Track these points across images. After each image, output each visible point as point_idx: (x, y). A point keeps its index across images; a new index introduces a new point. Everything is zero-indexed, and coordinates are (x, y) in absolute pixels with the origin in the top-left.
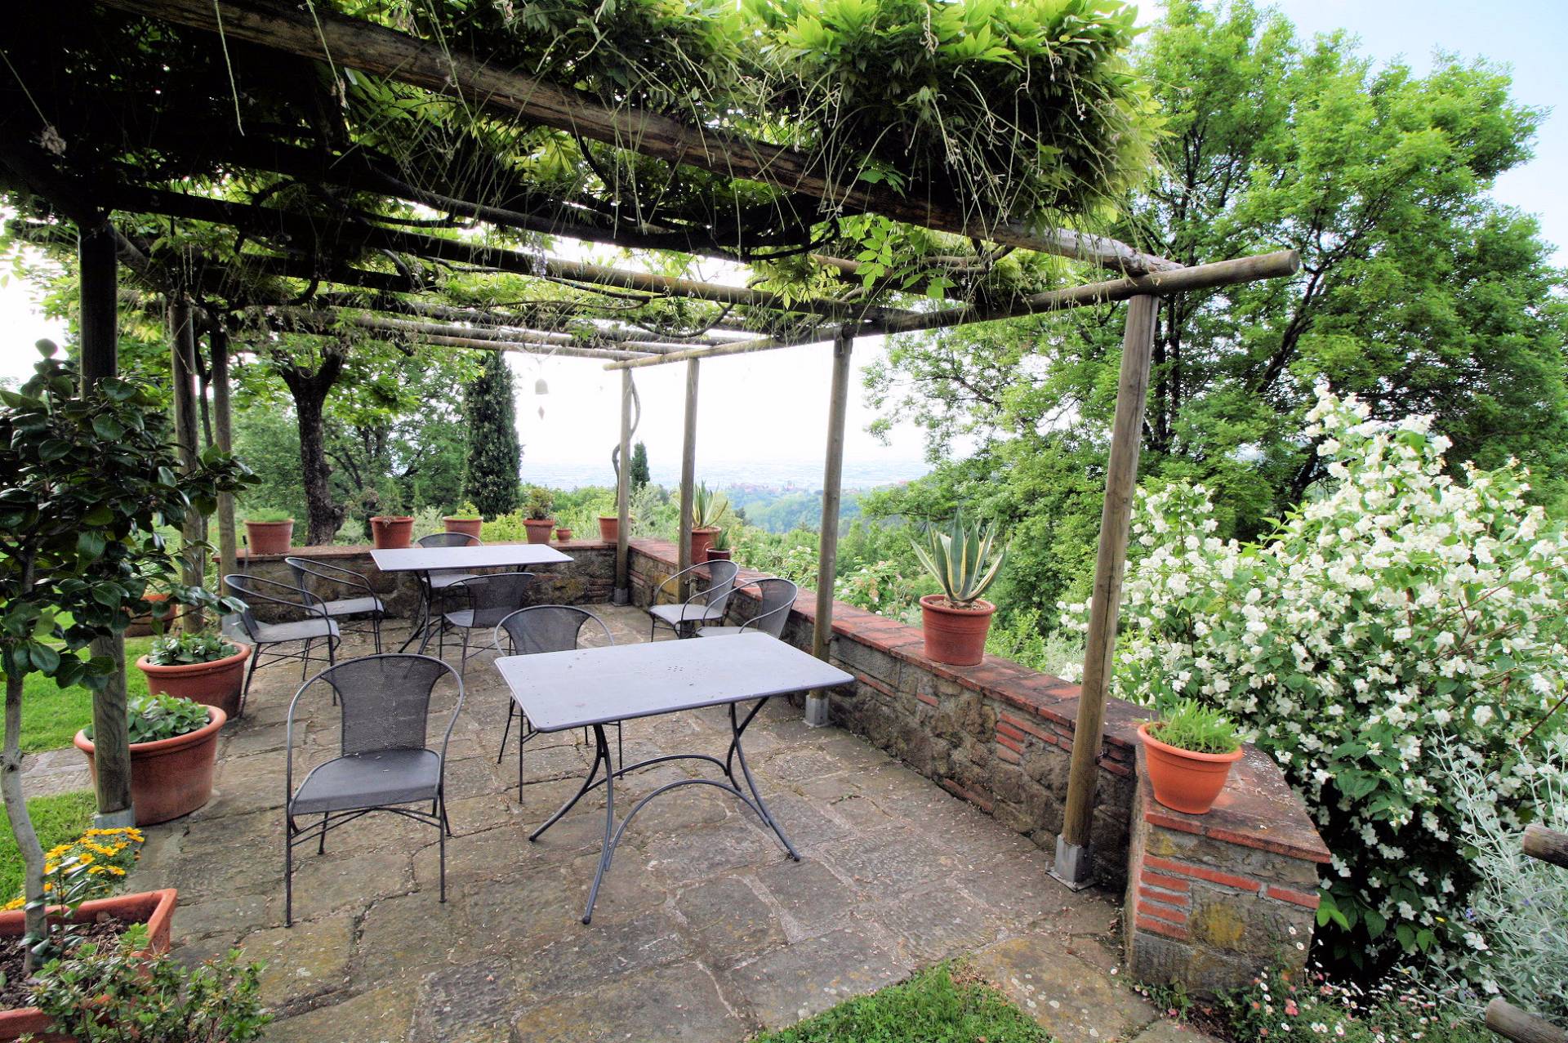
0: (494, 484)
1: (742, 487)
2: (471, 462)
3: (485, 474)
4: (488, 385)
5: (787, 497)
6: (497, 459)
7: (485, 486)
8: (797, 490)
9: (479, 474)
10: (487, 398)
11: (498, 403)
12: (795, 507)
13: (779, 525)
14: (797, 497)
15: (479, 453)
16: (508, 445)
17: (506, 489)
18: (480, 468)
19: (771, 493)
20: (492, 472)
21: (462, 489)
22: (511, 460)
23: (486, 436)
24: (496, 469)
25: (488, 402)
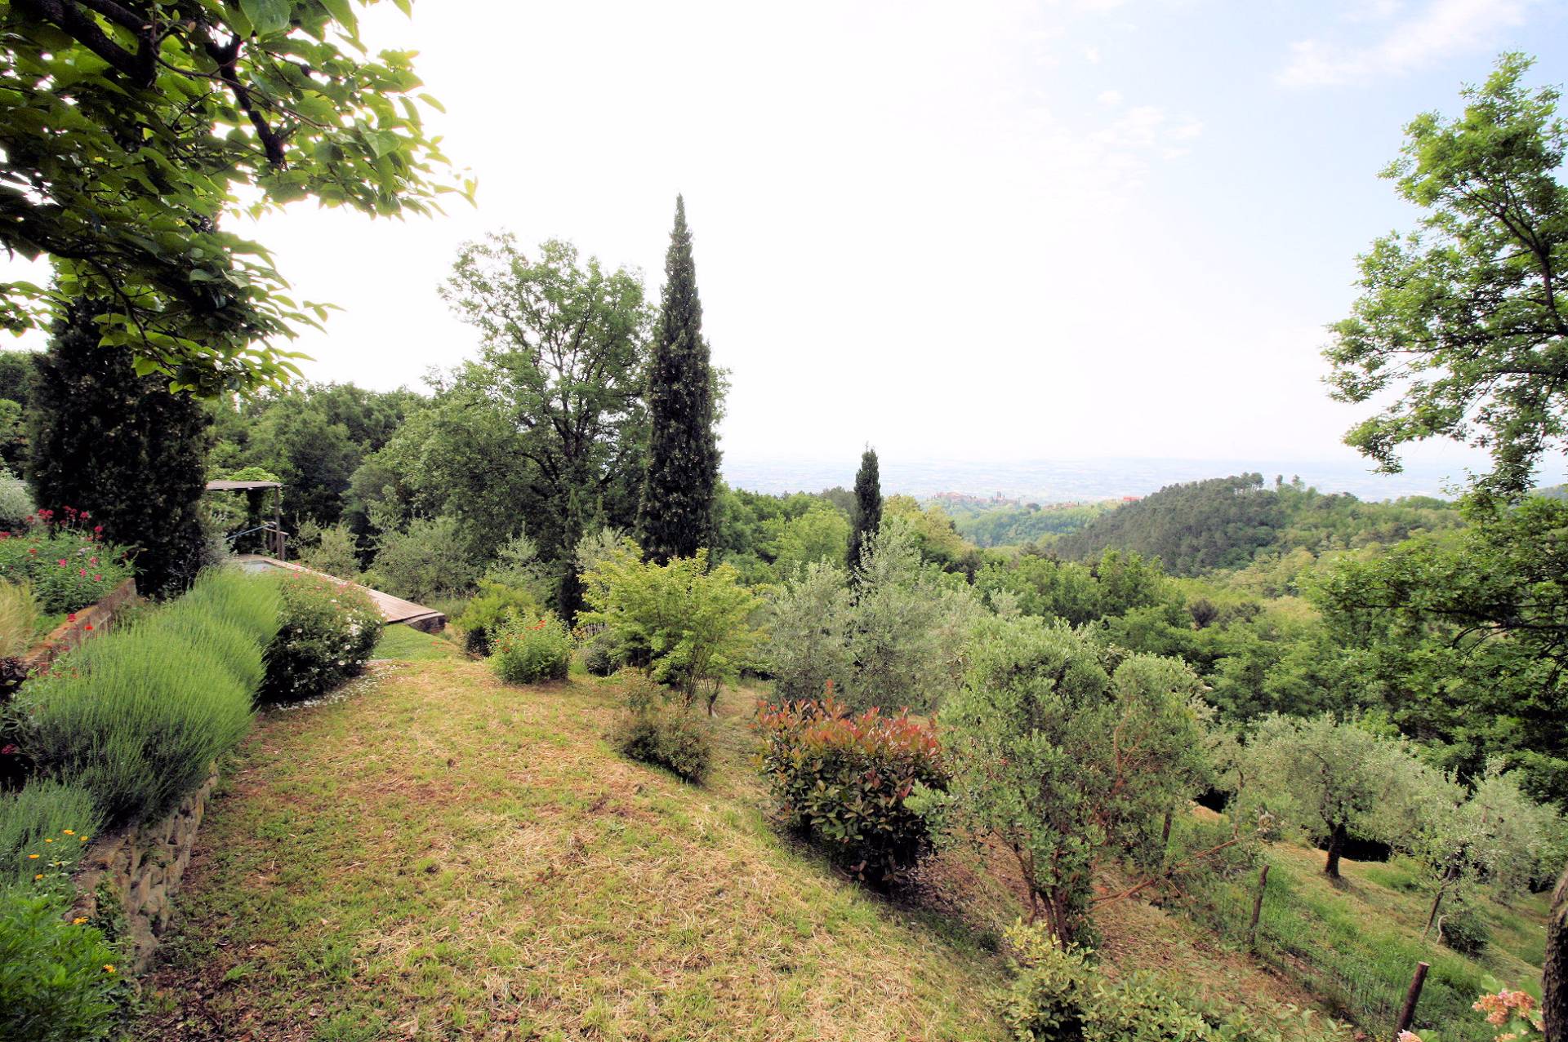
0: (679, 504)
1: (949, 497)
2: (652, 473)
3: (669, 491)
4: (678, 368)
5: (996, 509)
6: (684, 470)
7: (667, 506)
8: (1006, 502)
9: (660, 491)
10: (675, 387)
11: (690, 394)
12: (1005, 520)
13: (986, 538)
14: (1007, 509)
15: (661, 461)
16: (699, 451)
17: (694, 512)
18: (662, 482)
19: (978, 503)
20: (677, 489)
21: (640, 510)
22: (703, 472)
23: (671, 439)
24: (683, 484)
25: (677, 392)
